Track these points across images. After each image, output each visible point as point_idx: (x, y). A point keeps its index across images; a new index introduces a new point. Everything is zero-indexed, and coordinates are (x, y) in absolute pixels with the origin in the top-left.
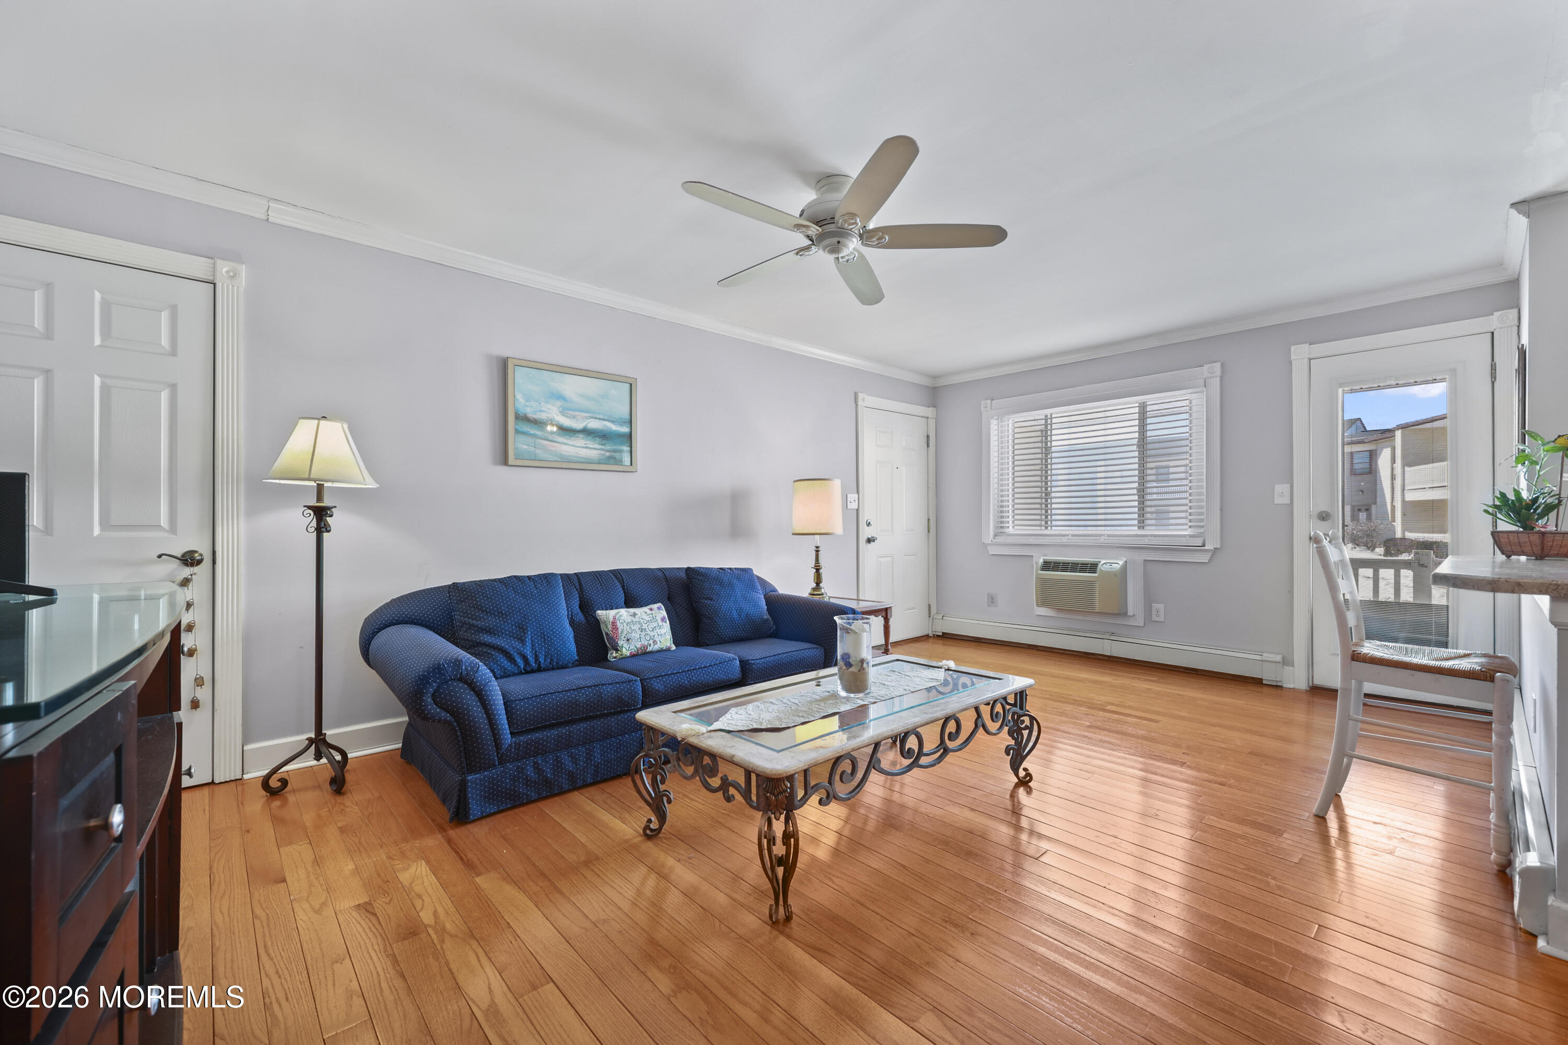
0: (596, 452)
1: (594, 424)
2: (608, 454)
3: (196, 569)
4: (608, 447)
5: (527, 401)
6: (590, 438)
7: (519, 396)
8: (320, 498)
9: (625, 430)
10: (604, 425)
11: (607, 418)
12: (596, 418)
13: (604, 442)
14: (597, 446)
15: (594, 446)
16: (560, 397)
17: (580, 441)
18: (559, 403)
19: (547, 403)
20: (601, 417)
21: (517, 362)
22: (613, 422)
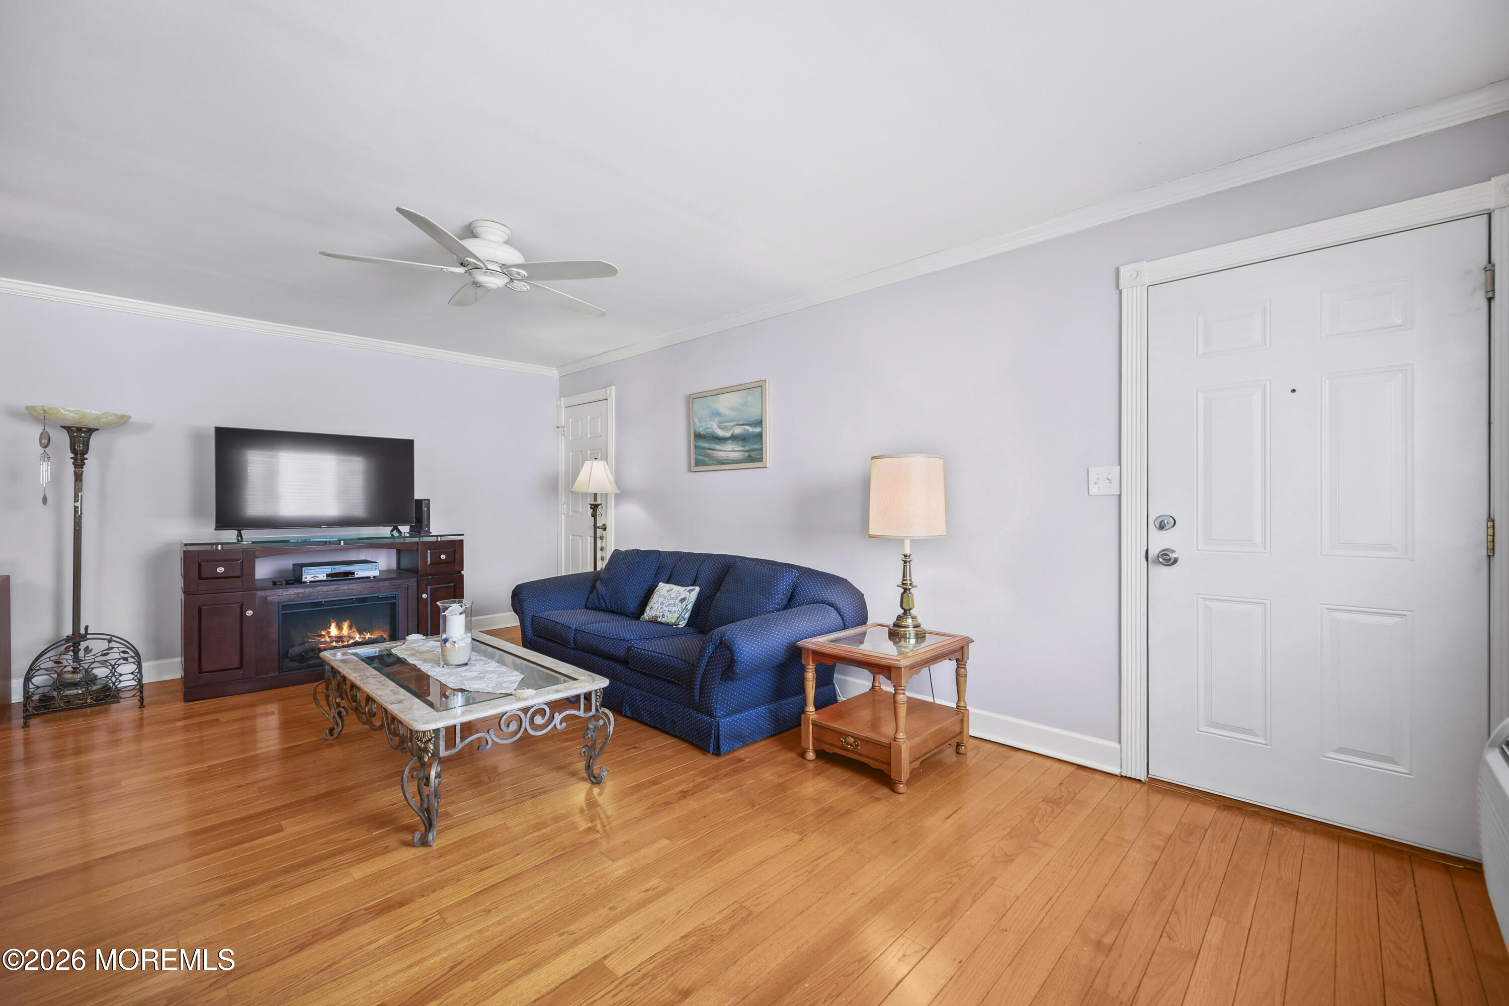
0: (739, 454)
1: (738, 430)
2: (747, 454)
3: (604, 533)
4: (747, 448)
5: (700, 422)
6: (735, 442)
7: (696, 421)
8: (595, 500)
9: (758, 430)
10: (745, 429)
11: (746, 422)
12: (739, 425)
13: (745, 443)
14: (740, 448)
15: (738, 449)
16: (717, 414)
17: (729, 446)
18: (717, 419)
19: (710, 421)
20: (742, 423)
21: (694, 396)
22: (750, 425)
